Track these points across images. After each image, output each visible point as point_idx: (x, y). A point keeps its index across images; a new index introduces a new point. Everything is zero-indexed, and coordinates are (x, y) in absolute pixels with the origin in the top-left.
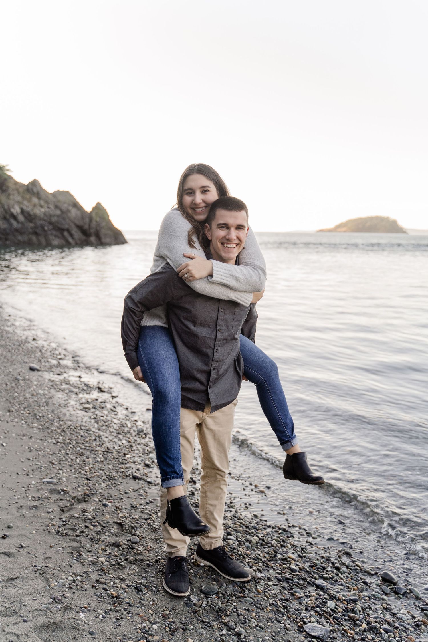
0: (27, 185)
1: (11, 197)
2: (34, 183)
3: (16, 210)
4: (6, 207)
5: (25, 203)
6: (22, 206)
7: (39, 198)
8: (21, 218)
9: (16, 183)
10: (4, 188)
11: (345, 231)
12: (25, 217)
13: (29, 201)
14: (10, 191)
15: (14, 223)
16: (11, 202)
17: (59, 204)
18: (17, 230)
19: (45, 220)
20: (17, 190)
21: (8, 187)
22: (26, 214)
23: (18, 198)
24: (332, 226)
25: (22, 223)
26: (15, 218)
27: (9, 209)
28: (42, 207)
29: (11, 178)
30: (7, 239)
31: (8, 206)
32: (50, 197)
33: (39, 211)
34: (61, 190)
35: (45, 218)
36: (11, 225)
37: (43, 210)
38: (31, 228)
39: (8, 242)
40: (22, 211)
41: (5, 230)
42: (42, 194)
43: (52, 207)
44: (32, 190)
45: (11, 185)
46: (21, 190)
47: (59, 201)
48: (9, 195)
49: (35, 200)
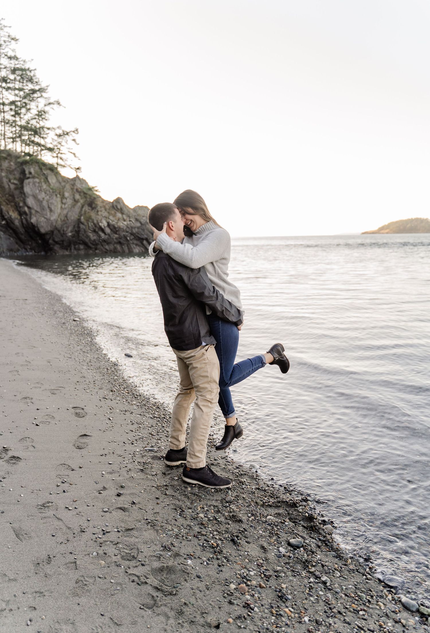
0: (113, 203)
1: (100, 213)
2: (118, 200)
3: (104, 224)
4: (95, 222)
5: (111, 217)
6: (108, 220)
7: (122, 213)
8: (108, 230)
9: (103, 201)
10: (94, 206)
11: (387, 233)
12: (111, 230)
13: (114, 216)
14: (98, 208)
15: (102, 235)
16: (100, 217)
17: (138, 218)
18: (104, 241)
19: (127, 232)
20: (104, 207)
21: (97, 205)
22: (112, 227)
23: (105, 214)
24: (375, 228)
25: (109, 235)
26: (103, 230)
27: (98, 224)
28: (125, 220)
29: (99, 197)
30: (96, 249)
31: (97, 221)
32: (131, 211)
33: (122, 224)
34: (141, 205)
35: (128, 230)
36: (100, 236)
37: (125, 223)
38: (116, 239)
39: (97, 251)
40: (109, 225)
41: (94, 240)
42: (124, 209)
43: (133, 220)
44: (116, 206)
45: (99, 203)
46: (107, 207)
47: (139, 215)
48: (98, 211)
49: (119, 215)
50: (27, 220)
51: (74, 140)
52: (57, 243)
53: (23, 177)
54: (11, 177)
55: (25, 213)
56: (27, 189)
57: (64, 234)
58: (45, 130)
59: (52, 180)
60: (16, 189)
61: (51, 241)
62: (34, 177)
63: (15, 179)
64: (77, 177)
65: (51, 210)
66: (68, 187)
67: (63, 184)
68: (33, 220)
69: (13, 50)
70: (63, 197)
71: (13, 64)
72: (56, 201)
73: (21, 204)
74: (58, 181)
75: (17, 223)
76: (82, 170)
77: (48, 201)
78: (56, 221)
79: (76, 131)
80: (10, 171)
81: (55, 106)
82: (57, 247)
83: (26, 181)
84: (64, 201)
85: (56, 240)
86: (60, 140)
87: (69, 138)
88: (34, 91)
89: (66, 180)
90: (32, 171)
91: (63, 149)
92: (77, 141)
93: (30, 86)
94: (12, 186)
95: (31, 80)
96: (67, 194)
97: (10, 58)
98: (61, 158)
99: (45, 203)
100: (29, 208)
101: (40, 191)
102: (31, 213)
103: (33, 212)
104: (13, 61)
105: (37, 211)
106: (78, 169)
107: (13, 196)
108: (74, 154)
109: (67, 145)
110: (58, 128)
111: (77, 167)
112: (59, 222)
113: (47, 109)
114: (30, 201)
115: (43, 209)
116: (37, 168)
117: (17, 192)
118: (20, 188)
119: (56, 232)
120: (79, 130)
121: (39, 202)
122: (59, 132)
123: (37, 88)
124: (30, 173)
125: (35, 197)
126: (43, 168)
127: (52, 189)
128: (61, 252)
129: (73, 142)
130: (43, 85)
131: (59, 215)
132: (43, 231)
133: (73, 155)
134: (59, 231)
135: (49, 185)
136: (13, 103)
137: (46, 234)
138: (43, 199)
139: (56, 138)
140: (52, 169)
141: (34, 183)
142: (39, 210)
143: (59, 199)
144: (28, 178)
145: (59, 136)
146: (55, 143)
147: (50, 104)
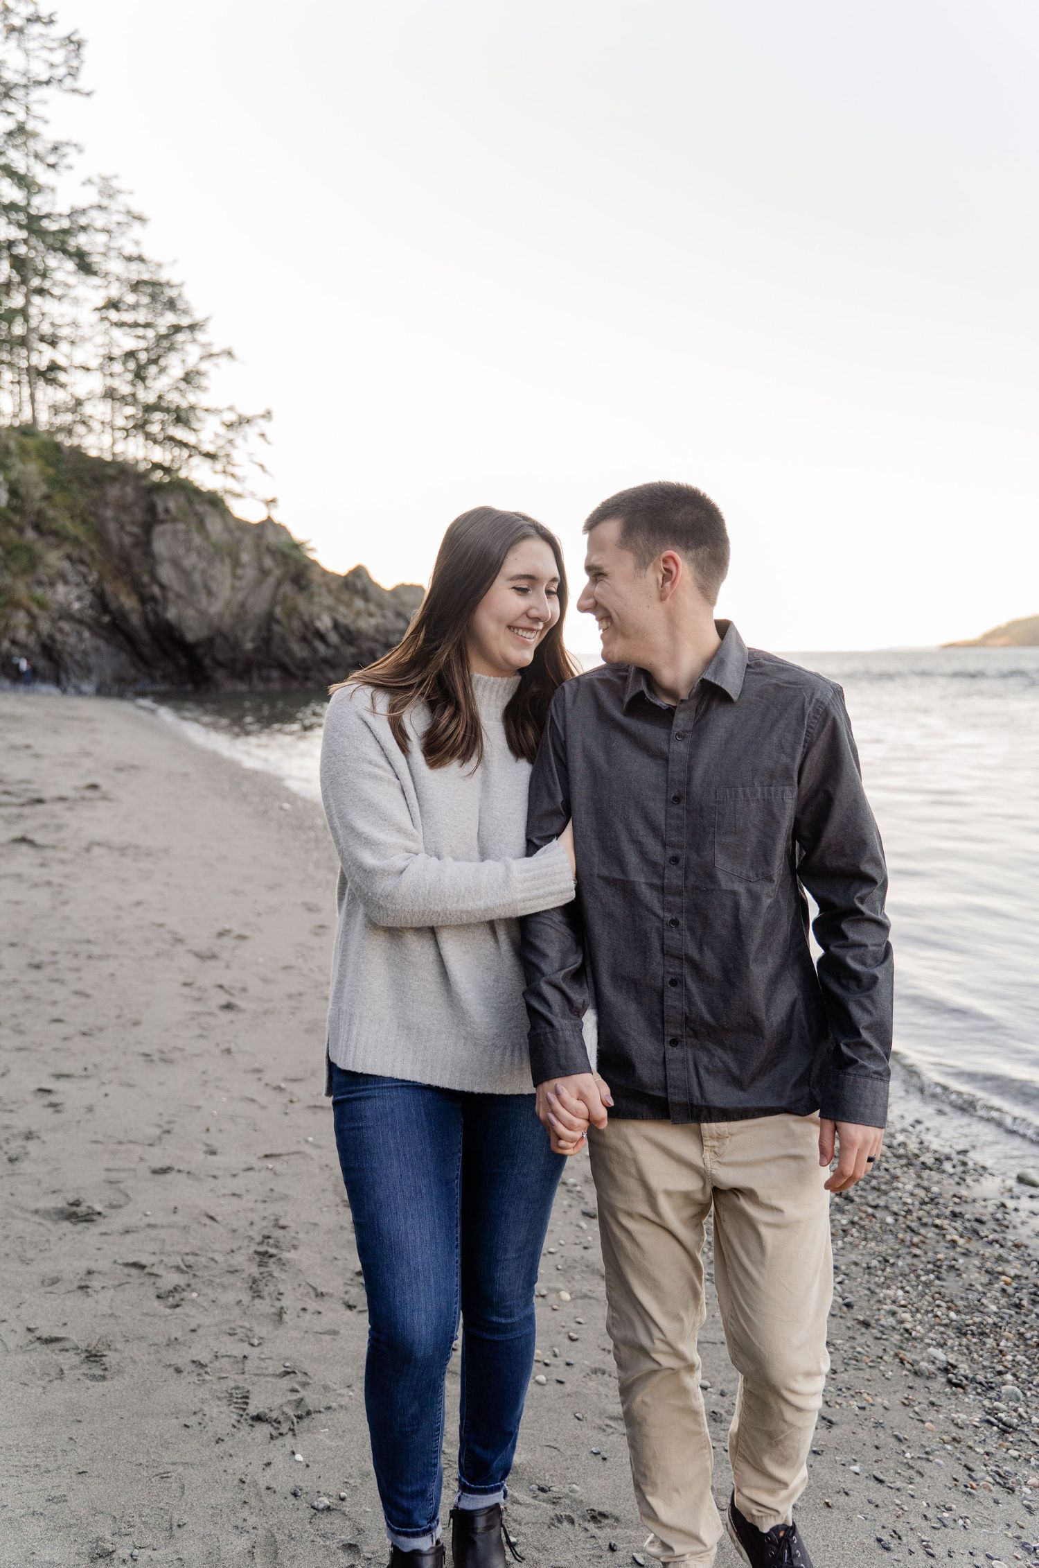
0: (346, 577)
1: (316, 599)
2: (359, 572)
3: (325, 623)
4: (306, 618)
5: (342, 609)
6: (334, 615)
7: (367, 599)
8: (333, 638)
9: (325, 573)
10: (303, 582)
11: (1005, 646)
12: (342, 636)
13: (349, 605)
14: (314, 588)
15: (321, 648)
16: (316, 609)
17: (402, 609)
18: (325, 661)
19: (376, 641)
20: (327, 585)
21: (310, 582)
22: (343, 631)
23: (328, 600)
24: (974, 634)
25: (336, 648)
26: (322, 637)
27: (312, 622)
28: (371, 615)
29: (315, 563)
30: (307, 679)
31: (311, 616)
32: (387, 597)
33: (366, 624)
34: (408, 582)
35: (378, 636)
36: (315, 650)
37: (373, 621)
38: (353, 656)
39: (310, 685)
40: (336, 626)
41: (304, 660)
42: (371, 591)
43: (390, 615)
44: (354, 585)
45: (315, 577)
46: (334, 585)
47: (403, 604)
48: (312, 595)
49: (359, 603)
50: (156, 614)
51: (263, 435)
52: (220, 664)
53: (151, 519)
54: (126, 518)
55: (153, 598)
56: (160, 546)
57: (235, 646)
58: (200, 414)
59: (214, 526)
60: (136, 545)
61: (208, 662)
62: (174, 520)
63: (134, 523)
64: (269, 519)
65: (210, 593)
66: (248, 540)
67: (238, 534)
68: (171, 614)
69: (137, 243)
70: (236, 563)
71: (135, 272)
72: (222, 575)
73: (146, 579)
74: (228, 529)
75: (135, 619)
76: (280, 503)
77: (203, 572)
78: (221, 616)
79: (267, 415)
80: (123, 507)
81: (223, 361)
82: (220, 675)
83: (158, 529)
84: (239, 572)
85: (220, 657)
86: (231, 435)
87: (251, 431)
88: (177, 329)
89: (243, 526)
90: (172, 505)
91: (237, 456)
92: (269, 437)
93: (170, 318)
94: (127, 540)
95: (171, 305)
96: (245, 557)
97: (130, 259)
98: (233, 476)
99: (197, 578)
100: (163, 587)
101: (188, 549)
102: (166, 599)
103: (171, 595)
104: (134, 266)
105: (179, 596)
106: (273, 501)
107: (126, 560)
108: (262, 466)
109: (246, 448)
110: (231, 409)
111: (270, 497)
112: (228, 619)
113: (205, 366)
114: (166, 573)
115: (192, 588)
116: (182, 500)
117: (136, 554)
118: (144, 543)
119: (219, 641)
120: (274, 414)
121: (185, 574)
122: (230, 417)
123: (185, 321)
124: (167, 511)
125: (176, 563)
126: (196, 500)
127: (214, 545)
128: (230, 686)
129: (261, 440)
130: (198, 316)
131: (228, 603)
132: (190, 637)
133: (259, 469)
134: (226, 638)
135: (207, 537)
136: (131, 354)
137: (198, 644)
138: (194, 568)
139: (222, 430)
140: (215, 501)
141: (175, 533)
142: (183, 591)
143: (227, 568)
144: (163, 522)
145: (230, 426)
146: (221, 442)
147: (211, 355)
